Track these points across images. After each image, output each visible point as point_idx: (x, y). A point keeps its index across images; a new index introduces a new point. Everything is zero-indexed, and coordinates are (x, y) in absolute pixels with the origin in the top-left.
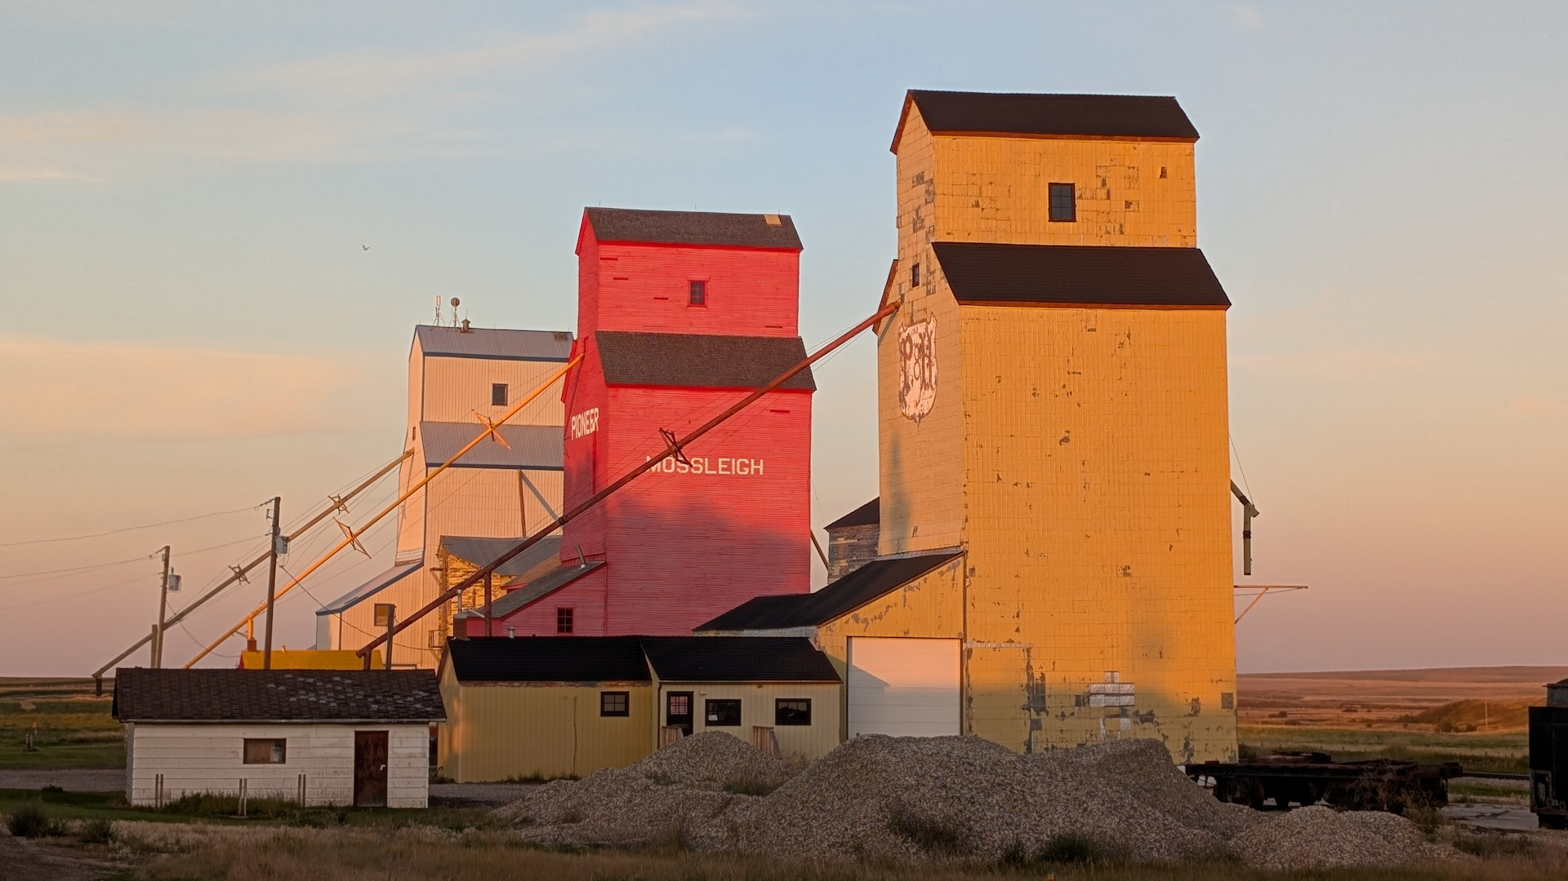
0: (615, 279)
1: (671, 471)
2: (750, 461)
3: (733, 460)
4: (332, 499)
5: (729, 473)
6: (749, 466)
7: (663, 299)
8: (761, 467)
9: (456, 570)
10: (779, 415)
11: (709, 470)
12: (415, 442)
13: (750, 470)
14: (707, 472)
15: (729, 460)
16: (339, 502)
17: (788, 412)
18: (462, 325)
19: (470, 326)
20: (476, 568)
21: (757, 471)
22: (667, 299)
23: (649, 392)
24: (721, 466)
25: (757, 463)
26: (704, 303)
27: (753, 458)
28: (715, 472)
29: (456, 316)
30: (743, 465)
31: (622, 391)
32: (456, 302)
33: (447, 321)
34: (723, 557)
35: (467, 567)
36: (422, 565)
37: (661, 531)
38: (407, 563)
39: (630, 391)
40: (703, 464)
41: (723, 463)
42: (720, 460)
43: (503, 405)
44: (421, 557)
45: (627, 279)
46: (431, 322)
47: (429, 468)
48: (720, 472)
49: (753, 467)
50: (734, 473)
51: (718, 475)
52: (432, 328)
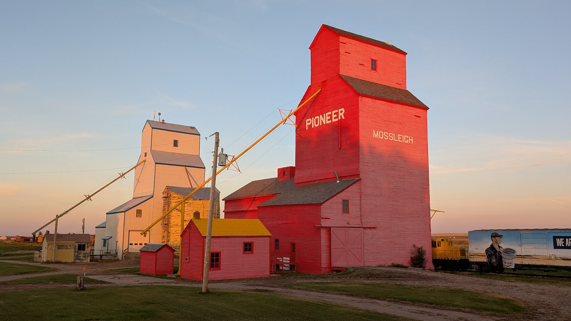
0: (345, 52)
1: (382, 138)
2: (408, 137)
3: (403, 136)
4: (119, 174)
5: (402, 141)
6: (408, 139)
7: (362, 65)
8: (412, 140)
9: (174, 197)
10: (417, 118)
11: (395, 139)
12: (146, 157)
13: (409, 141)
14: (395, 140)
15: (401, 135)
16: (122, 175)
17: (420, 117)
18: (162, 121)
19: (164, 122)
20: (183, 196)
21: (411, 141)
22: (363, 65)
23: (374, 100)
24: (399, 138)
25: (411, 138)
26: (376, 70)
27: (410, 136)
28: (397, 140)
29: (160, 118)
30: (406, 139)
31: (364, 98)
32: (160, 114)
33: (157, 120)
34: (401, 179)
35: (179, 196)
36: (153, 197)
37: (379, 166)
38: (147, 196)
39: (367, 99)
40: (393, 136)
41: (400, 137)
42: (399, 135)
43: (177, 147)
44: (153, 194)
45: (350, 53)
46: (152, 119)
47: (156, 164)
48: (399, 141)
49: (410, 140)
50: (403, 141)
51: (398, 142)
52: (153, 121)
